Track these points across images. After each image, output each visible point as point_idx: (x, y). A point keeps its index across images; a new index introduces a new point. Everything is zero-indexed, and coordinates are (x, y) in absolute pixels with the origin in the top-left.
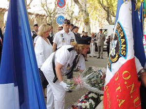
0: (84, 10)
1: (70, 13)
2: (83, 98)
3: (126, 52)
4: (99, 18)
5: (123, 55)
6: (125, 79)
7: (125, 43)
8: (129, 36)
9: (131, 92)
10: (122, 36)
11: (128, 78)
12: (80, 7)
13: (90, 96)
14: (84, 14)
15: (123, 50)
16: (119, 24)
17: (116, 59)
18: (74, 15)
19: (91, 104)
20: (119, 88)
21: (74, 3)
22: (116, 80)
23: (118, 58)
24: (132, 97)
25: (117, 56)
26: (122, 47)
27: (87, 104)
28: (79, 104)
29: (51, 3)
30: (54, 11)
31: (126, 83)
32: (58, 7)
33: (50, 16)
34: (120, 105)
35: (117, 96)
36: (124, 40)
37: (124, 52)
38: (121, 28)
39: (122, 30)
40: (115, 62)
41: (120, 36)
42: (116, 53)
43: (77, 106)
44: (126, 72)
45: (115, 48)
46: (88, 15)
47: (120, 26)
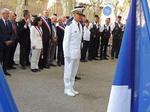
1: (115, 3)
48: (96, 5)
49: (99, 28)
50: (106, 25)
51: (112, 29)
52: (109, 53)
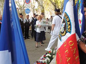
0: (41, 5)
1: (33, 7)
2: (42, 57)
3: (70, 30)
4: (50, 10)
5: (69, 32)
6: (71, 45)
7: (70, 25)
8: (72, 21)
9: (74, 53)
10: (68, 20)
11: (72, 45)
12: (39, 3)
13: (47, 55)
14: (41, 7)
15: (69, 29)
16: (66, 13)
17: (64, 34)
18: (35, 8)
19: (48, 60)
20: (67, 51)
21: (35, 1)
22: (65, 46)
23: (66, 33)
24: (74, 56)
25: (65, 32)
26: (68, 27)
27: (46, 60)
28: (41, 61)
29: (21, 1)
30: (23, 6)
31: (71, 48)
32: (26, 4)
33: (21, 9)
34: (68, 61)
35: (66, 55)
36: (69, 23)
37: (69, 30)
38: (68, 16)
39: (68, 17)
40: (64, 36)
41: (67, 20)
42: (64, 31)
43: (40, 62)
44: (71, 41)
45: (64, 28)
46: (43, 8)
47: (67, 15)
48: (22, 8)
49: (23, 21)
50: (27, 19)
51: (30, 21)
52: (30, 35)
